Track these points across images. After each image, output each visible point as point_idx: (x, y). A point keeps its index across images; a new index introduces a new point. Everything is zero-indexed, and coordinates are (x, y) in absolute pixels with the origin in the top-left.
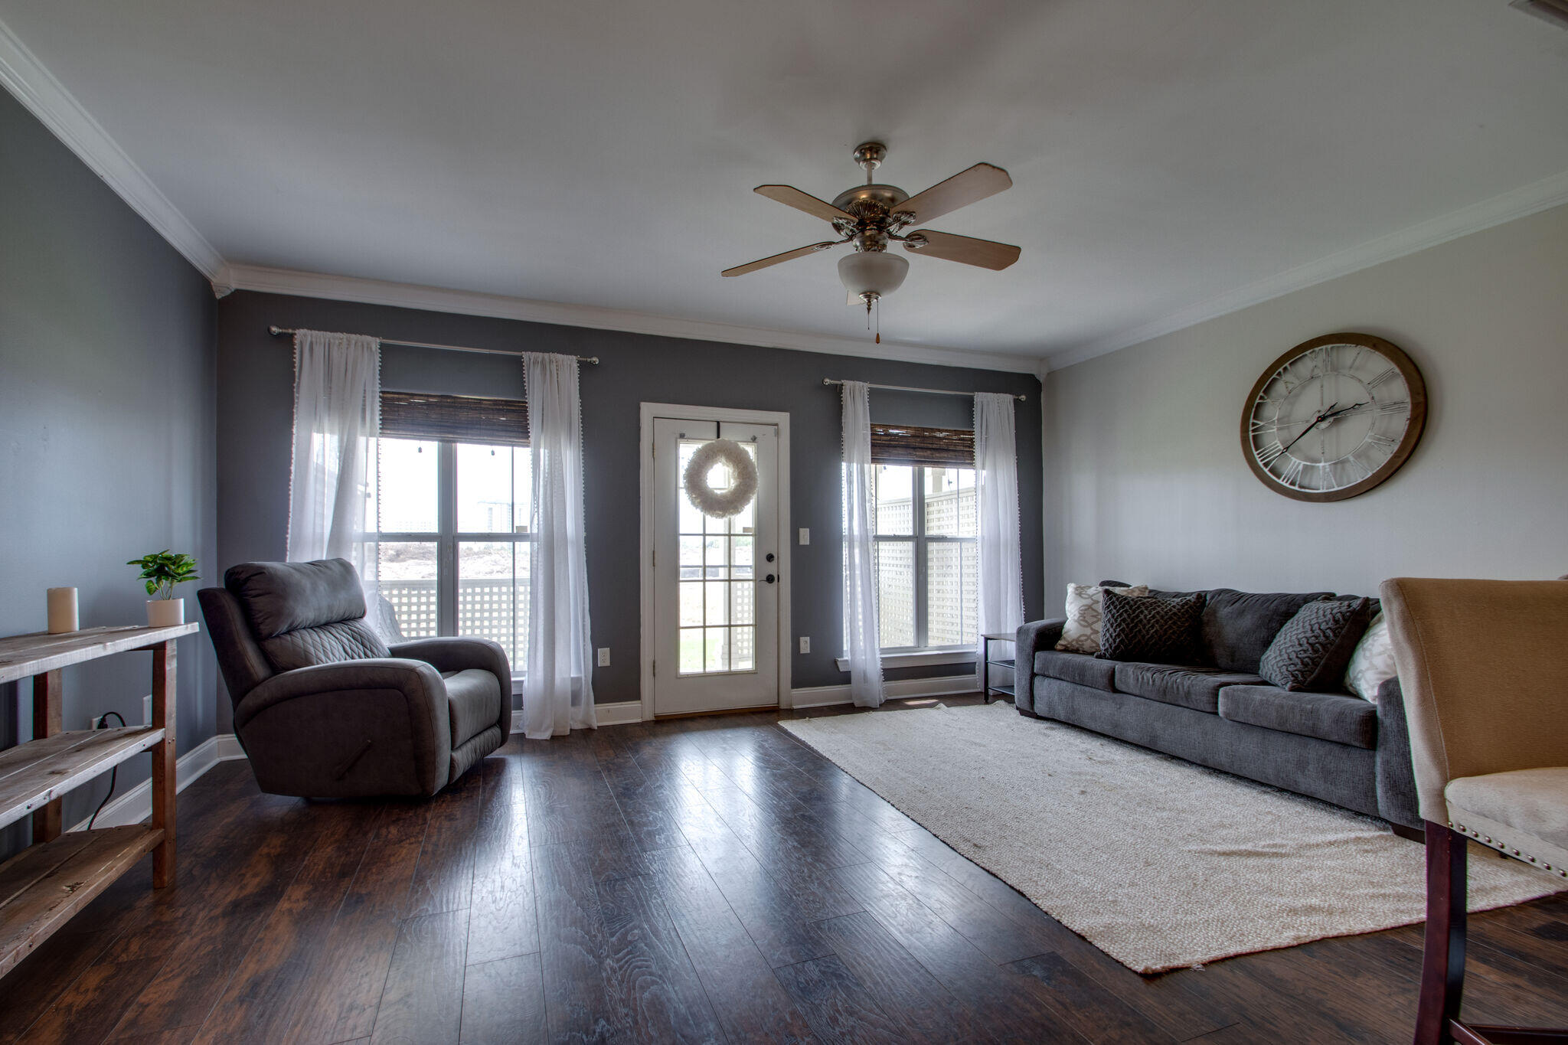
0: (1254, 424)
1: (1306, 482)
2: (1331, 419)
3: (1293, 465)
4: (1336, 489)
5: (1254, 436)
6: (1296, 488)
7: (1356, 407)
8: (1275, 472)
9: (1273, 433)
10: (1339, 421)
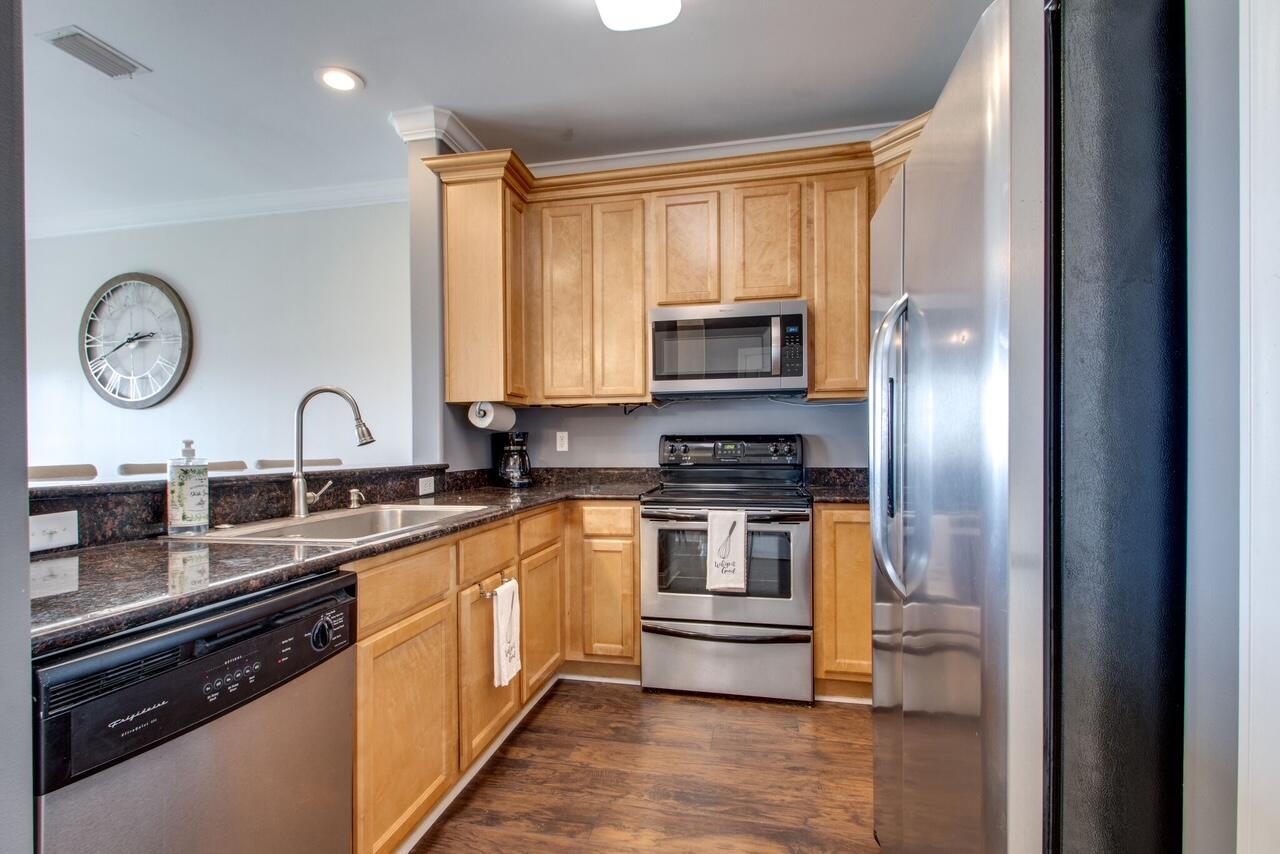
0: (88, 338)
1: (124, 393)
2: (137, 342)
3: (115, 378)
4: (141, 399)
5: (88, 349)
6: (116, 396)
7: (151, 335)
8: (103, 381)
9: (101, 348)
10: (142, 345)
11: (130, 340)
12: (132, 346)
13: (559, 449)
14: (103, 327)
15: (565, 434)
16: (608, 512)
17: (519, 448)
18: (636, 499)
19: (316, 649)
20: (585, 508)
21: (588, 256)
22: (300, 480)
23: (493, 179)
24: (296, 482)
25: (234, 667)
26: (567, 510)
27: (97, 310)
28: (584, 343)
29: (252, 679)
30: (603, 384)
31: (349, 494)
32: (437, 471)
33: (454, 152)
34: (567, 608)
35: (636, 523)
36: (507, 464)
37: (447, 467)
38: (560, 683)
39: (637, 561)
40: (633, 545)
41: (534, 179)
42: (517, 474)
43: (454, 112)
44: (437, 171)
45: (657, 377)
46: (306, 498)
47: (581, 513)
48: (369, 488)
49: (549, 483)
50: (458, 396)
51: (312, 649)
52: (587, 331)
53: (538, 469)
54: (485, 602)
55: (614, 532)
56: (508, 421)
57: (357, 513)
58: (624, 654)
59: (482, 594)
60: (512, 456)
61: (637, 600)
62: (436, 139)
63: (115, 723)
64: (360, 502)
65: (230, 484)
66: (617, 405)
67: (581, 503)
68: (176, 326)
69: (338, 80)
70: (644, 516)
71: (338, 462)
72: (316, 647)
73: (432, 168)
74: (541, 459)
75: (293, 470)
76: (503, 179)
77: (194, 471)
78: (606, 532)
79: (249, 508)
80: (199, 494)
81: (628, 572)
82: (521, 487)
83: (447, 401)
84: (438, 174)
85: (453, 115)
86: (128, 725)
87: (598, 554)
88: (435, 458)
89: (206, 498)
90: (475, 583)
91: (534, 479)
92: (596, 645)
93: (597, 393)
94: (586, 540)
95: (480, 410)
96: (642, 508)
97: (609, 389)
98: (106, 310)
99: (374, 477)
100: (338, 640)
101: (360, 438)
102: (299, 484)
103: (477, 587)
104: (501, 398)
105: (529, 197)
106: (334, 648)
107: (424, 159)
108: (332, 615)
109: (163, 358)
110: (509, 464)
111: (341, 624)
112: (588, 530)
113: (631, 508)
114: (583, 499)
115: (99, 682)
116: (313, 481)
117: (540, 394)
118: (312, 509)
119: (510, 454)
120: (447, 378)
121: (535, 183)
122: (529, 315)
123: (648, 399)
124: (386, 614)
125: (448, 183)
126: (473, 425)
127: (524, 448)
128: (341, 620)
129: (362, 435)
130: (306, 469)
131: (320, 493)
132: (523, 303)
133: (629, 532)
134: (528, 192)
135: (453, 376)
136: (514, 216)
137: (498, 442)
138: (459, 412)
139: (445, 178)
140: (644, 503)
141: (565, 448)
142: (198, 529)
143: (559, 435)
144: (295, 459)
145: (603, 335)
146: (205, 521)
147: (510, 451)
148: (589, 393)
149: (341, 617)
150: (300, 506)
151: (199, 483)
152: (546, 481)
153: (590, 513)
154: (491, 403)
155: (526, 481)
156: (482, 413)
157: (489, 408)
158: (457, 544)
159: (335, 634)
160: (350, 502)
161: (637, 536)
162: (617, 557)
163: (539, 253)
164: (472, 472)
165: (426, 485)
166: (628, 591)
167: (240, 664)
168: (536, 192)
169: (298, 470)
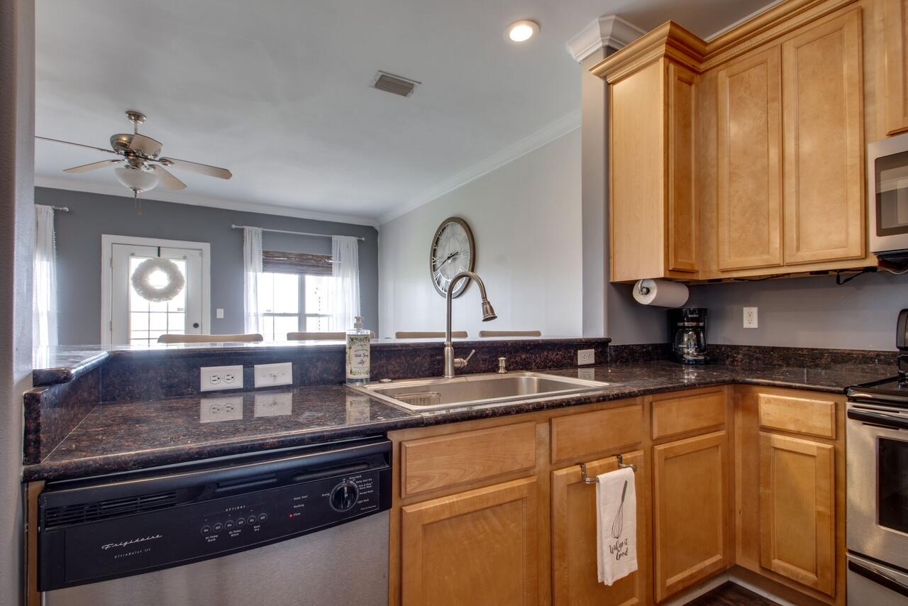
0: (433, 259)
2: (451, 258)
3: (443, 280)
5: (433, 265)
6: (443, 291)
7: (457, 254)
8: (439, 283)
9: (438, 264)
10: (454, 259)
11: (449, 258)
12: (450, 261)
13: (746, 325)
14: (439, 253)
15: (755, 310)
16: (795, 404)
17: (694, 324)
18: (839, 393)
19: (335, 509)
20: (761, 395)
21: (777, 105)
22: (449, 348)
23: (656, 60)
24: (446, 349)
25: (236, 515)
26: (739, 395)
27: (437, 243)
28: (771, 205)
29: (256, 528)
30: (798, 249)
31: (498, 361)
32: (599, 346)
33: (616, 50)
34: (739, 506)
35: (841, 424)
36: (681, 341)
37: (609, 340)
38: (729, 586)
39: (842, 474)
40: (835, 452)
41: (706, 44)
42: (692, 351)
43: (618, 15)
44: (603, 75)
45: (881, 232)
46: (453, 363)
47: (756, 400)
48: (524, 357)
49: (733, 362)
50: (621, 276)
51: (331, 508)
52: (775, 192)
53: (718, 346)
54: (586, 487)
55: (804, 430)
56: (678, 297)
57: (504, 378)
58: (820, 588)
59: (584, 476)
60: (687, 332)
61: (841, 524)
62: (603, 47)
63: (108, 546)
64: (508, 369)
65: (396, 349)
66: (826, 272)
67: (756, 389)
68: (467, 247)
69: (521, 33)
70: (852, 415)
71: (538, 334)
72: (336, 507)
73: (598, 74)
74: (723, 335)
75: (444, 340)
76: (666, 56)
77: (357, 339)
78: (792, 427)
79: (414, 367)
80: (360, 356)
81: (827, 484)
82: (696, 364)
83: (612, 281)
84: (605, 78)
85: (618, 18)
86: (121, 550)
87: (779, 452)
88: (599, 332)
89: (367, 360)
90: (577, 464)
91: (713, 357)
92: (776, 562)
93: (788, 260)
94: (762, 433)
95: (642, 288)
96: (849, 406)
97: (805, 255)
98: (441, 242)
99: (529, 348)
100: (364, 505)
101: (484, 314)
102: (448, 351)
103: (578, 468)
104: (662, 275)
105: (703, 67)
106: (359, 511)
107: (591, 70)
108: (357, 479)
109: (461, 266)
110: (683, 341)
111: (370, 489)
112: (765, 421)
113: (832, 403)
114: (758, 384)
115: (96, 510)
116: (460, 350)
117: (714, 268)
118: (458, 372)
119: (685, 330)
120: (611, 260)
121: (708, 49)
122: (702, 188)
123: (873, 262)
124: (441, 484)
125: (614, 83)
126: (637, 302)
127: (701, 324)
128: (369, 486)
129: (485, 312)
130: (454, 340)
131: (469, 358)
132: (693, 177)
133: (828, 434)
134: (701, 62)
135: (617, 257)
136: (678, 89)
137: (672, 318)
138: (624, 290)
139: (610, 80)
140: (854, 400)
141: (755, 325)
142: (362, 380)
143: (746, 310)
144: (446, 331)
145: (798, 192)
146: (368, 376)
147: (684, 327)
148: (777, 261)
149: (369, 482)
150: (449, 369)
151: (360, 348)
152: (730, 359)
153: (769, 401)
154: (653, 279)
155: (701, 358)
156: (645, 290)
157: (652, 285)
158: (550, 421)
159: (362, 497)
160: (498, 368)
161: (841, 441)
162: (810, 462)
163: (714, 120)
164: (642, 346)
165: (586, 356)
166: (826, 509)
167: (245, 513)
168: (710, 58)
169: (448, 341)
